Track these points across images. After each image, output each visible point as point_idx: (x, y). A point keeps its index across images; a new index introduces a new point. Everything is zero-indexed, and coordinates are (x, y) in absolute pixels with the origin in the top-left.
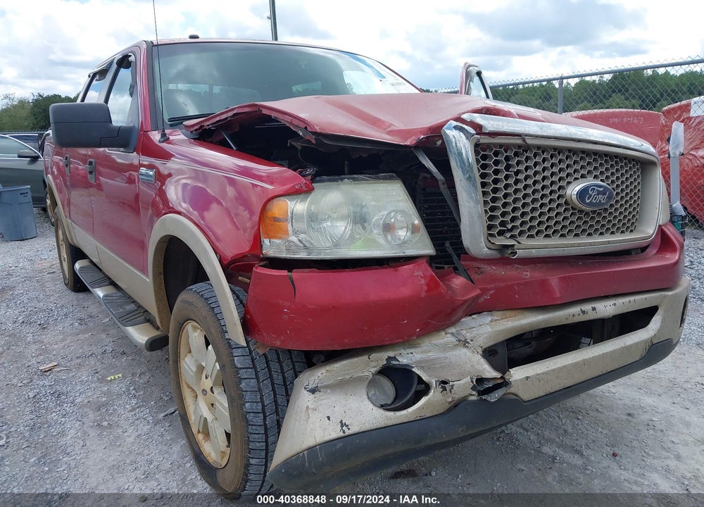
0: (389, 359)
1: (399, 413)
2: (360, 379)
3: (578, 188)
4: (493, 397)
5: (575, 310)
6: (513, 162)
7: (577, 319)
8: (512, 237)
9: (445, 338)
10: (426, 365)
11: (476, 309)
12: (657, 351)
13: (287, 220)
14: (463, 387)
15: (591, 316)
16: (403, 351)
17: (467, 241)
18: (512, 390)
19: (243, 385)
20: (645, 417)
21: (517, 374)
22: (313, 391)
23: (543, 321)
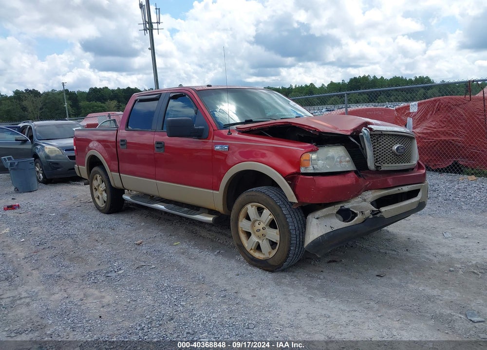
0: (341, 207)
1: (349, 223)
2: (332, 214)
3: (396, 147)
4: (378, 215)
5: (396, 189)
6: (379, 139)
7: (397, 192)
8: (379, 163)
9: (358, 199)
10: (355, 207)
11: (367, 190)
12: (421, 206)
13: (309, 160)
14: (368, 213)
15: (401, 191)
16: (345, 204)
17: (369, 164)
18: (382, 214)
19: (288, 220)
20: (415, 239)
21: (383, 209)
22: (317, 218)
23: (387, 193)
